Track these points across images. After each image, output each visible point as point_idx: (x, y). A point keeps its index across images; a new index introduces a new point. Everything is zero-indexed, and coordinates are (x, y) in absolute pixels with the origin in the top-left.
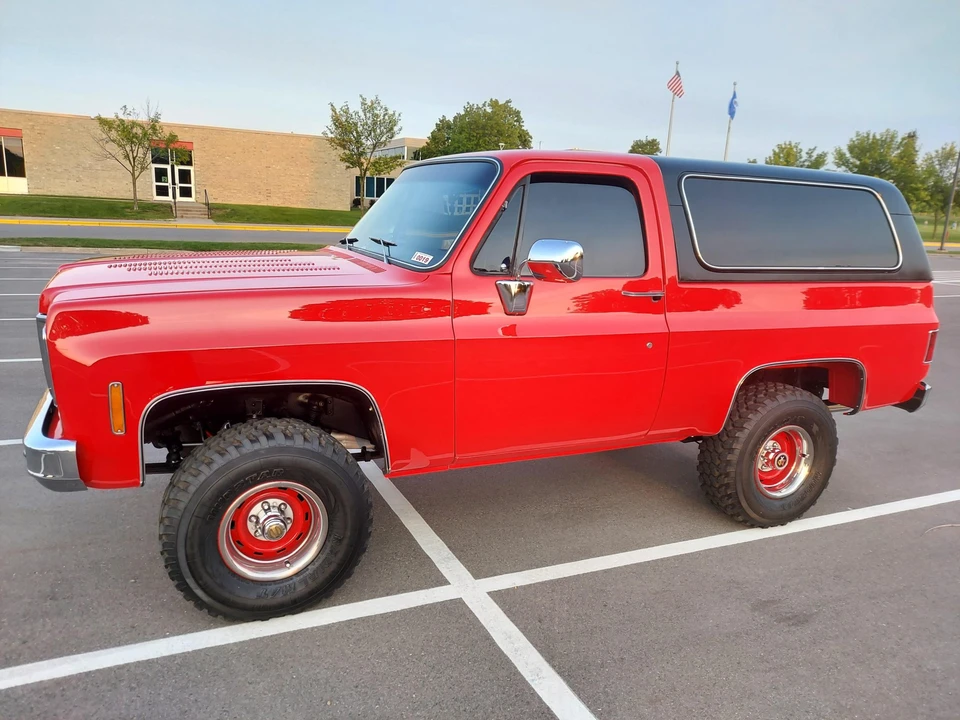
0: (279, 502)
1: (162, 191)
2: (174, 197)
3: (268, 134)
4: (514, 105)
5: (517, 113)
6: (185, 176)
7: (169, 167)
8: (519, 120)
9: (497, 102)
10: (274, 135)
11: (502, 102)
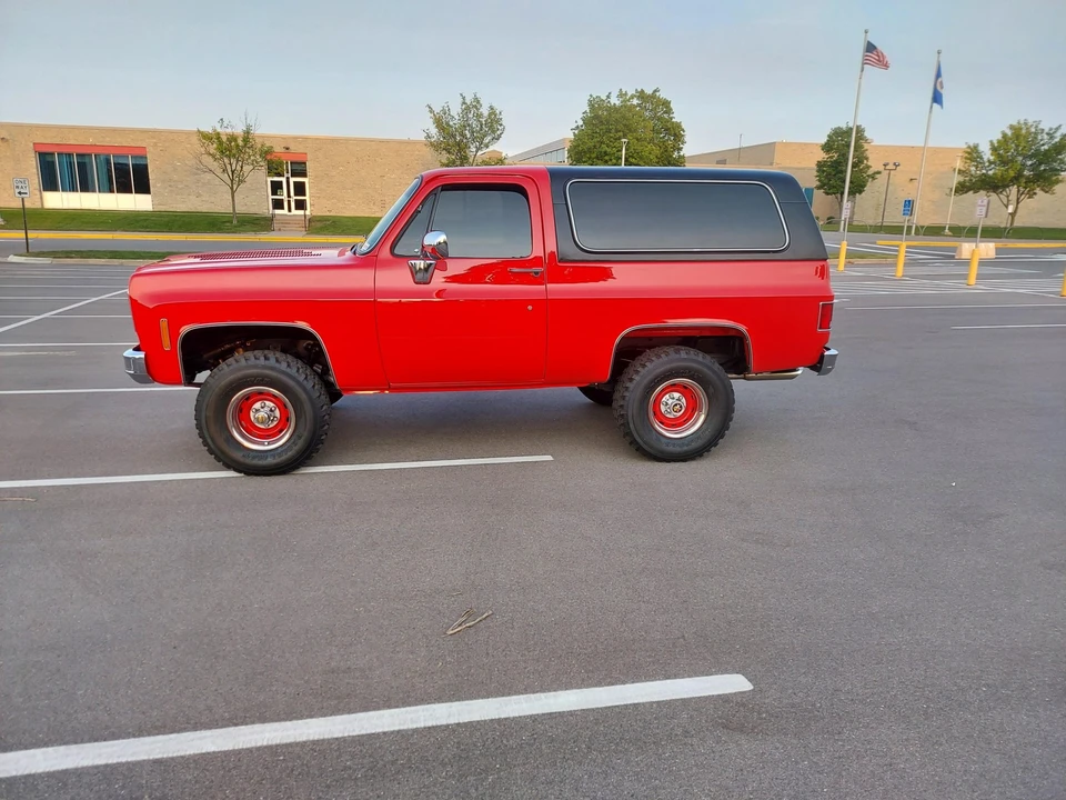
0: (272, 405)
1: (278, 204)
2: (290, 210)
3: (382, 141)
4: (663, 95)
5: (666, 104)
6: (300, 189)
7: (284, 180)
8: (669, 111)
9: (642, 91)
10: (388, 142)
11: (649, 91)
